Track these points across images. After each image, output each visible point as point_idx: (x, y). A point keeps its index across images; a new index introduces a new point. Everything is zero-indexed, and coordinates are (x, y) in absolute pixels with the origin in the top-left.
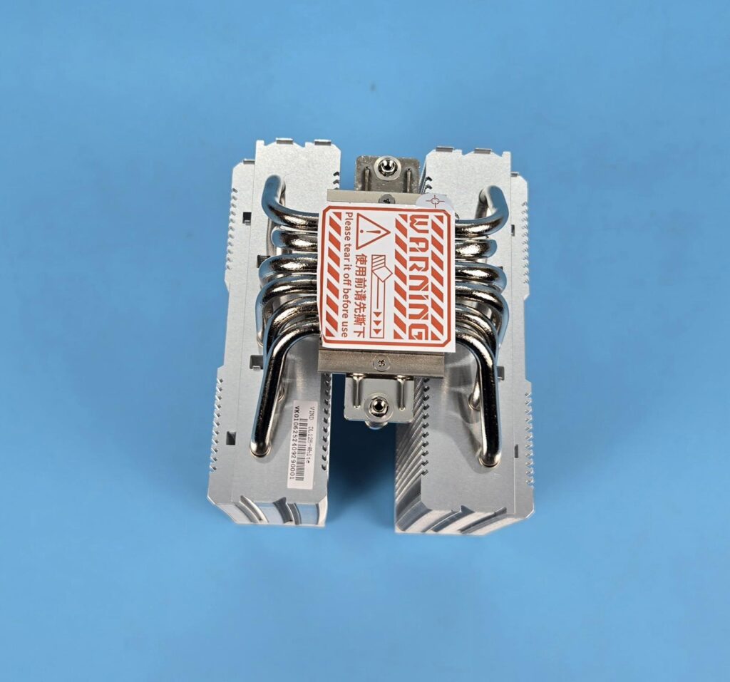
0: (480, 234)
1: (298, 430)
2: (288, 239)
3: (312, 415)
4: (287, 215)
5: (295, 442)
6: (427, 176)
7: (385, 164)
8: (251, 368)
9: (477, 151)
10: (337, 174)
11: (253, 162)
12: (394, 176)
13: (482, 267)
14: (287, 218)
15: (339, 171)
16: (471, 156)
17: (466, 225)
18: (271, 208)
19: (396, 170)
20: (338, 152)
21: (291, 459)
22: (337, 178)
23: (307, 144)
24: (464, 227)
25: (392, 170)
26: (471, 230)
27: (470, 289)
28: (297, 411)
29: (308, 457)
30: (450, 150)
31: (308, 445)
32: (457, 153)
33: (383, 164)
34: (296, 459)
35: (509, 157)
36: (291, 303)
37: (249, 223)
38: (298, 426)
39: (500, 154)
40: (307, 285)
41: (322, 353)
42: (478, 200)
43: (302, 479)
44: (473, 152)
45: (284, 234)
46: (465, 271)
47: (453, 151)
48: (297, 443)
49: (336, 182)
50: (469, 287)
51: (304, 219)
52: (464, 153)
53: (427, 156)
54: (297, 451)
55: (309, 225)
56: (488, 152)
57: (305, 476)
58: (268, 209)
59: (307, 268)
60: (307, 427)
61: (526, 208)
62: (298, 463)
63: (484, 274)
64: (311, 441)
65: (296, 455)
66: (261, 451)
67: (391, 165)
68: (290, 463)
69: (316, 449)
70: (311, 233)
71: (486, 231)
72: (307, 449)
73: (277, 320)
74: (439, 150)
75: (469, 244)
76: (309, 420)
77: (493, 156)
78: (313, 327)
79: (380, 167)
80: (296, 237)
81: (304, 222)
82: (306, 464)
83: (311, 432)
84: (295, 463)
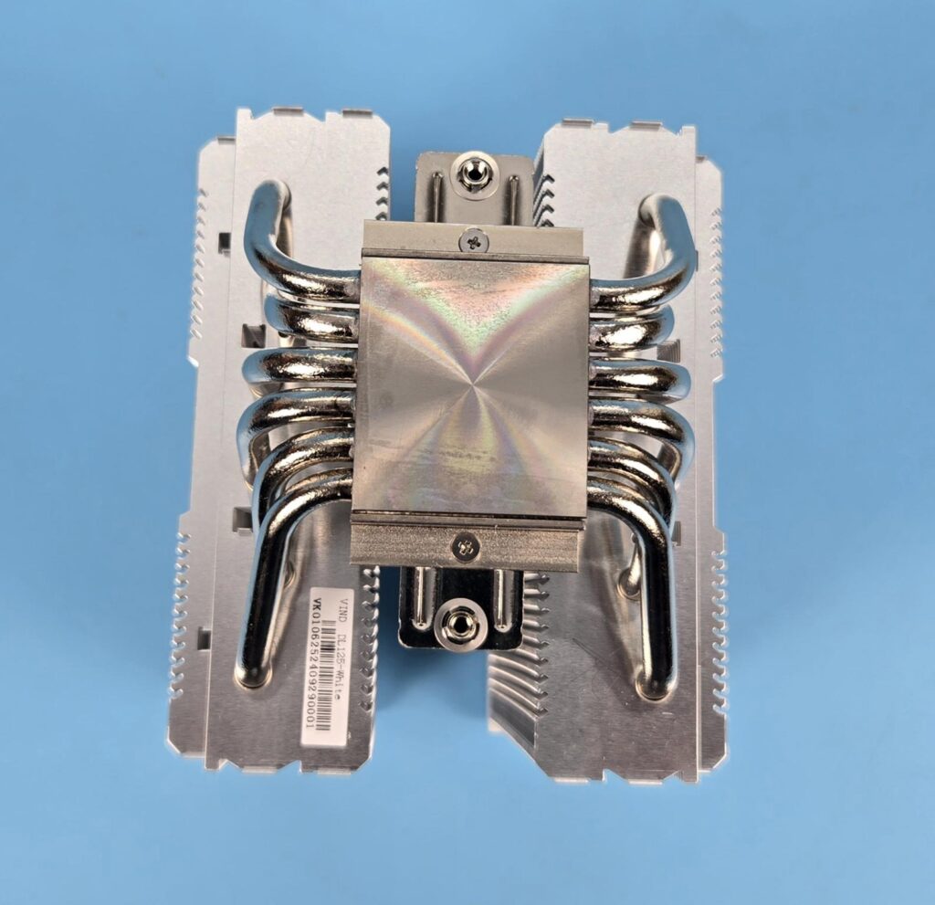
0: (644, 305)
1: (319, 641)
2: (292, 316)
3: (344, 613)
4: (290, 274)
5: (313, 662)
6: (545, 173)
7: (470, 167)
8: (235, 530)
9: (635, 126)
10: (383, 170)
11: (232, 140)
12: (487, 190)
13: (648, 368)
14: (289, 278)
15: (387, 166)
16: (626, 133)
17: (621, 290)
18: (260, 256)
19: (490, 179)
20: (386, 129)
21: (307, 693)
22: (385, 178)
23: (328, 114)
24: (617, 295)
25: (485, 180)
26: (629, 298)
27: (627, 411)
28: (318, 607)
29: (338, 688)
30: (587, 124)
31: (336, 668)
32: (600, 128)
33: (466, 170)
34: (316, 693)
35: (693, 136)
36: (304, 437)
37: (227, 254)
38: (320, 634)
39: (676, 129)
40: (329, 406)
41: (356, 531)
42: (635, 216)
43: (326, 728)
44: (628, 127)
45: (285, 306)
46: (617, 378)
47: (592, 126)
48: (318, 664)
49: (383, 186)
50: (625, 407)
51: (322, 282)
52: (613, 129)
53: (546, 135)
54: (317, 678)
55: (331, 293)
56: (655, 127)
57: (333, 723)
58: (253, 257)
59: (326, 375)
60: (336, 636)
61: (718, 219)
62: (320, 699)
63: (650, 380)
64: (343, 660)
65: (317, 685)
66: (254, 678)
67: (481, 170)
68: (306, 700)
69: (352, 674)
70: (336, 309)
71: (658, 298)
72: (335, 674)
73: (278, 466)
74: (566, 123)
75: (624, 326)
76: (338, 623)
77: (664, 135)
78: (339, 488)
79: (460, 174)
80: (307, 315)
81: (322, 287)
82: (334, 701)
83: (342, 645)
84: (316, 701)
